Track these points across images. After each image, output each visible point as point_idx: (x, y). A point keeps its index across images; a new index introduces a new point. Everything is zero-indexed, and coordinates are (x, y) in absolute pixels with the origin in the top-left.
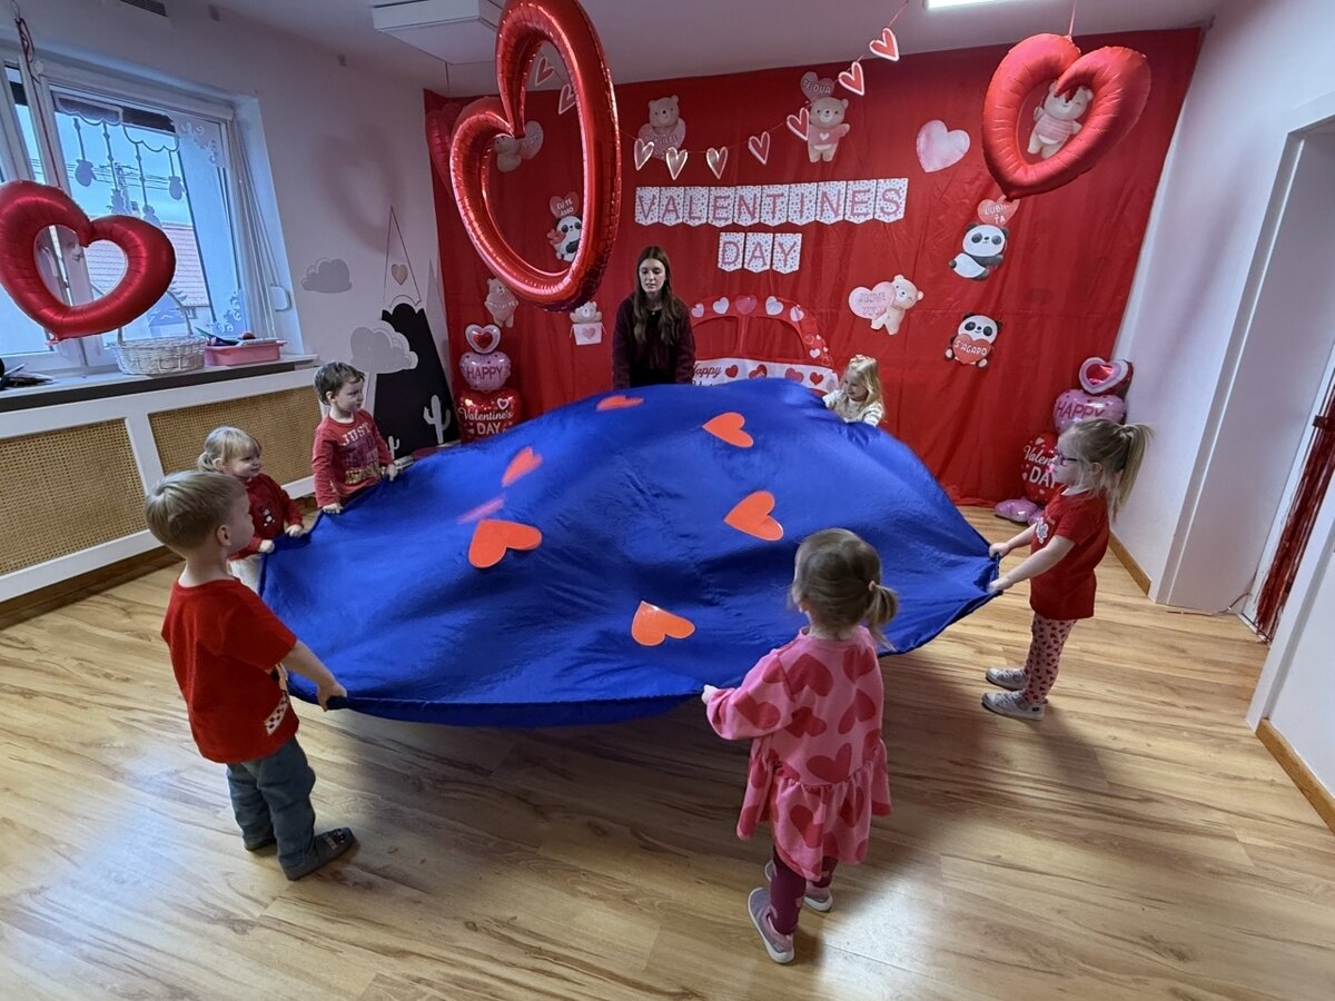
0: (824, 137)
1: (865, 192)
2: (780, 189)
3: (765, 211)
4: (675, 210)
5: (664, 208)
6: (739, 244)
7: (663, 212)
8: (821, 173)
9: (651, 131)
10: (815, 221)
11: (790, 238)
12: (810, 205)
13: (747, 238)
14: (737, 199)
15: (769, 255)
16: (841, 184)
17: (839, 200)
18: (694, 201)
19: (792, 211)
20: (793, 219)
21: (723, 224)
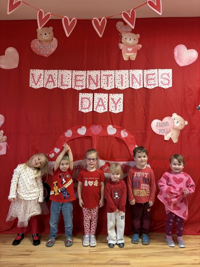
0: (130, 50)
1: (153, 74)
2: (110, 72)
3: (103, 83)
4: (53, 81)
5: (47, 80)
6: (90, 99)
7: (46, 82)
8: (130, 65)
9: (38, 42)
10: (129, 87)
11: (117, 96)
12: (126, 80)
13: (94, 96)
14: (88, 77)
15: (107, 104)
16: (140, 71)
17: (140, 78)
18: (64, 77)
19: (117, 82)
20: (118, 87)
21: (80, 88)
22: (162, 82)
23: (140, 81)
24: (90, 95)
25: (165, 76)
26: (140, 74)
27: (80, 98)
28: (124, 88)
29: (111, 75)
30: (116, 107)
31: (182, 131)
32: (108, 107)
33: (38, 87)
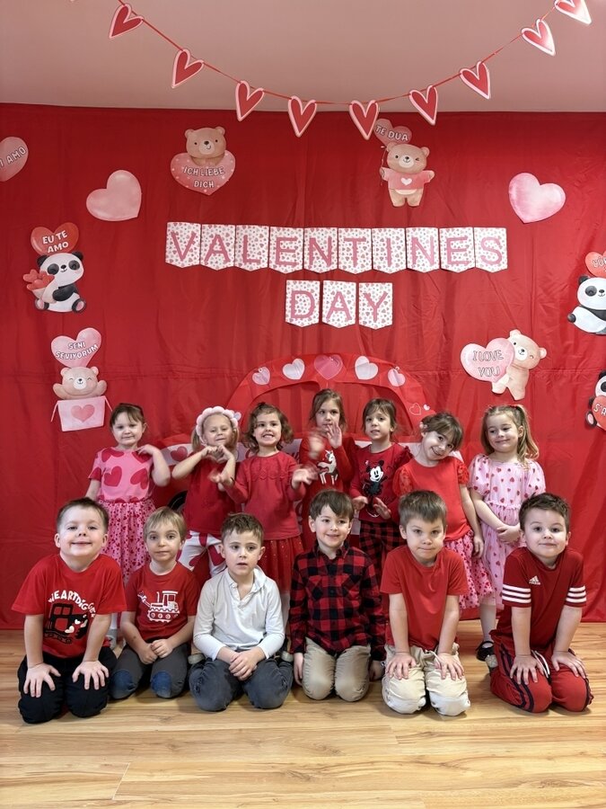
0: (407, 182)
1: (461, 239)
2: (360, 233)
3: (344, 257)
4: (223, 251)
5: (208, 248)
6: (313, 294)
7: (206, 253)
8: (408, 217)
9: (188, 161)
10: (407, 269)
11: (378, 288)
12: (399, 252)
13: (324, 287)
14: (307, 243)
15: (354, 308)
16: (433, 231)
17: (432, 247)
18: (249, 242)
19: (378, 257)
20: (380, 267)
21: (289, 269)
22: (483, 258)
23: (433, 253)
24: (315, 285)
25: (491, 244)
26: (432, 238)
27: (289, 293)
28: (393, 269)
29: (364, 239)
30: (375, 314)
31: (533, 373)
32: (357, 313)
33: (186, 263)
